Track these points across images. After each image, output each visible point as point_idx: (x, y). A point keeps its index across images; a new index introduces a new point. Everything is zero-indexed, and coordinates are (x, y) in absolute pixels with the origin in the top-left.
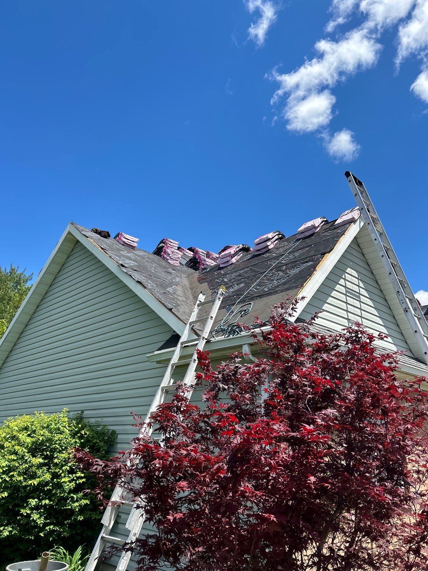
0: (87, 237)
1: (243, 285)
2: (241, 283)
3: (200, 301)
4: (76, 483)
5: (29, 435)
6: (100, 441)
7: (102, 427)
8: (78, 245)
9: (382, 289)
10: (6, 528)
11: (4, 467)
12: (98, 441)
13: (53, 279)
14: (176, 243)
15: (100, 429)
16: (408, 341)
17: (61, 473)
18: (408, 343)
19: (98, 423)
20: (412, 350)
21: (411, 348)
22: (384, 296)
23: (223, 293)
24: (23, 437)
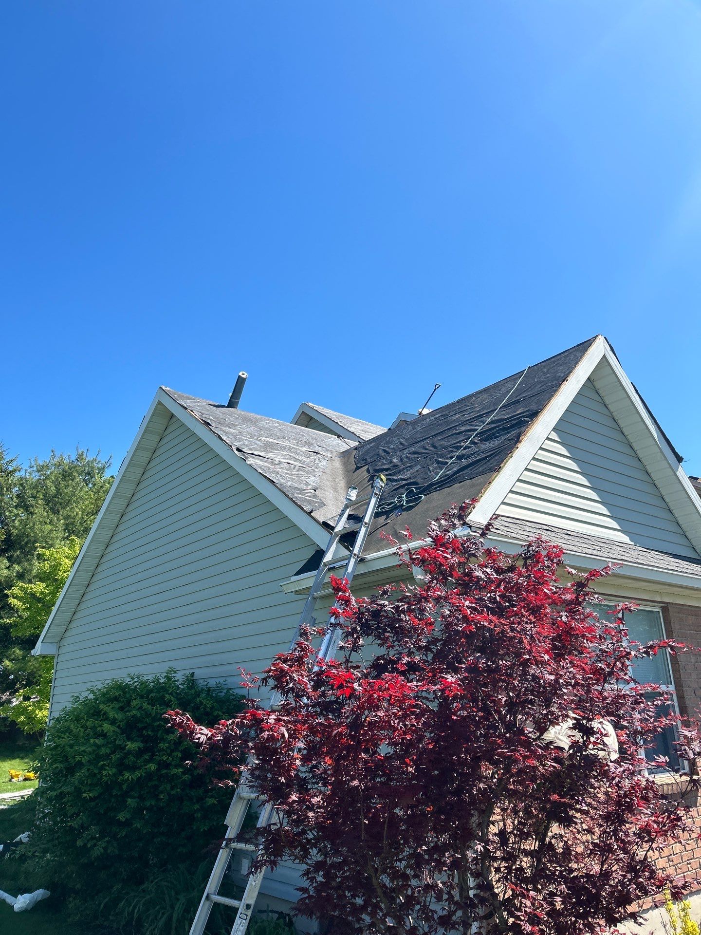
0: (186, 408)
3: (350, 500)
6: (224, 713)
7: (225, 691)
8: (173, 420)
9: (641, 456)
12: (220, 713)
13: (142, 473)
15: (223, 694)
16: (688, 534)
18: (689, 537)
19: (219, 685)
20: (696, 548)
21: (694, 544)
23: (381, 486)
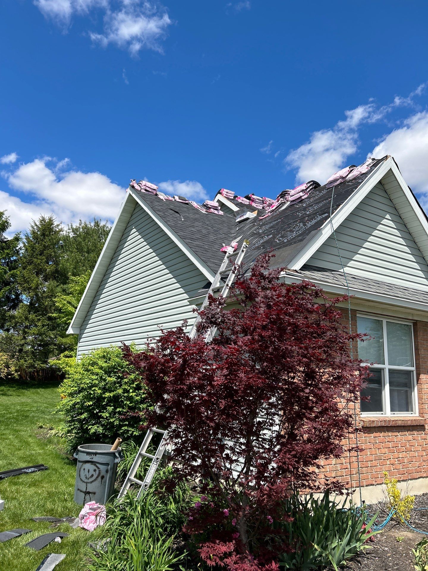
1: (271, 236)
2: (270, 235)
3: (229, 254)
4: (141, 397)
5: (106, 362)
8: (138, 206)
9: (411, 232)
10: (93, 427)
11: (88, 384)
14: (233, 192)
17: (129, 389)
22: (413, 238)
23: (246, 247)
24: (101, 363)
